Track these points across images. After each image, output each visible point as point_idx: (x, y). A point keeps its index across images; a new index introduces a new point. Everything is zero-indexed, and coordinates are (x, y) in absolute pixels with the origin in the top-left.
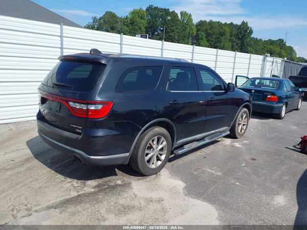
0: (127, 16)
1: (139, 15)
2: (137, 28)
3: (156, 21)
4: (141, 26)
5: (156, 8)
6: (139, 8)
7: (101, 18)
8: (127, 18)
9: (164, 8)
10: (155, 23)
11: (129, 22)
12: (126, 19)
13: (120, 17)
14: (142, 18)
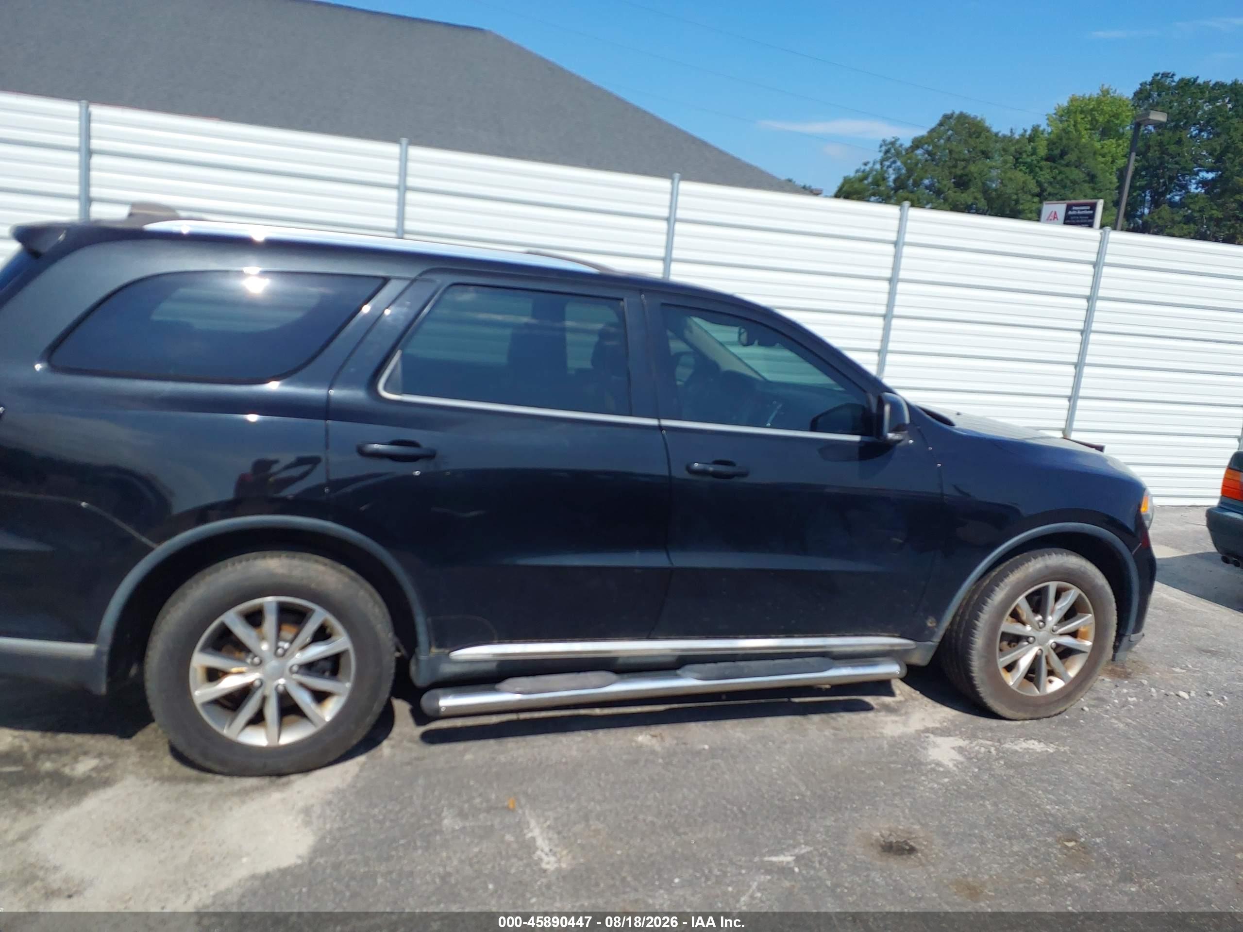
0: (1035, 129)
1: (1094, 120)
2: (1076, 174)
3: (1179, 142)
4: (1098, 165)
5: (1187, 85)
6: (1095, 92)
7: (917, 143)
8: (1034, 136)
9: (1229, 82)
10: (1173, 148)
11: (1042, 151)
12: (1031, 139)
13: (1005, 131)
14: (1107, 132)
